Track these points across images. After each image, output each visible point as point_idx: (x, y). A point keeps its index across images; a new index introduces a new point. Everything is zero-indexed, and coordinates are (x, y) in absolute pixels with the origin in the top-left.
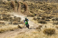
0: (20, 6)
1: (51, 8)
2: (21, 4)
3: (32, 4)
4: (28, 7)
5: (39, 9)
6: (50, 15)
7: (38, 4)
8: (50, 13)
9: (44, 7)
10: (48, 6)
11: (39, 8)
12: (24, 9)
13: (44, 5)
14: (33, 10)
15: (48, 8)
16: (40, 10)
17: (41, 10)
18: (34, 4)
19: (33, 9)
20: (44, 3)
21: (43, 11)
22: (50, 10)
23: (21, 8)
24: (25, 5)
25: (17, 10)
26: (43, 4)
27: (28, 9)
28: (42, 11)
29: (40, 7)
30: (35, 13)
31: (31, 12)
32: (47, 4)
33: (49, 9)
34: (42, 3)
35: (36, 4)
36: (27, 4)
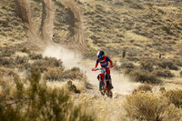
0: (52, 15)
1: (176, 26)
2: (57, 7)
3: (99, 9)
4: (83, 19)
5: (128, 29)
6: (172, 56)
7: (124, 9)
8: (171, 49)
9: (150, 21)
10: (164, 18)
11: (127, 25)
12: (69, 29)
13: (150, 16)
14: (102, 35)
15: (165, 29)
16: (130, 34)
17: (137, 33)
18: (107, 9)
19: (103, 29)
20: (147, 7)
21: (145, 39)
22: (172, 34)
23: (55, 24)
24: (70, 12)
25: (41, 29)
26: (147, 11)
27: (84, 28)
28: (141, 38)
29: (132, 24)
30: (113, 45)
31: (95, 43)
32: (160, 11)
33: (169, 33)
34: (139, 7)
35: (116, 10)
36: (78, 7)
